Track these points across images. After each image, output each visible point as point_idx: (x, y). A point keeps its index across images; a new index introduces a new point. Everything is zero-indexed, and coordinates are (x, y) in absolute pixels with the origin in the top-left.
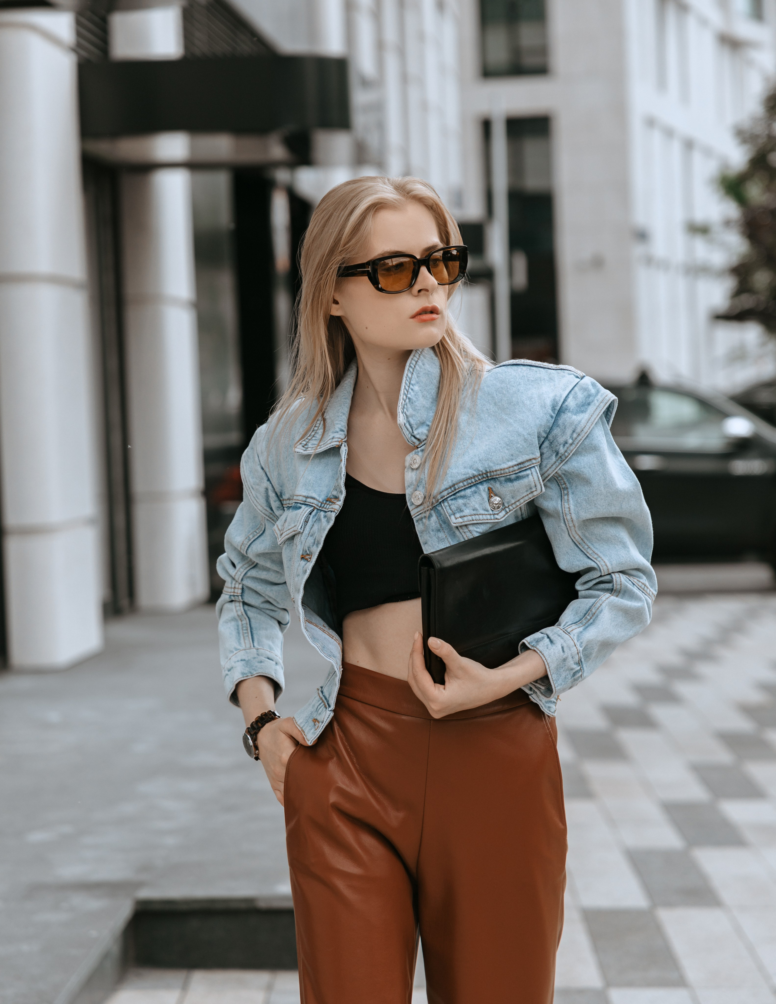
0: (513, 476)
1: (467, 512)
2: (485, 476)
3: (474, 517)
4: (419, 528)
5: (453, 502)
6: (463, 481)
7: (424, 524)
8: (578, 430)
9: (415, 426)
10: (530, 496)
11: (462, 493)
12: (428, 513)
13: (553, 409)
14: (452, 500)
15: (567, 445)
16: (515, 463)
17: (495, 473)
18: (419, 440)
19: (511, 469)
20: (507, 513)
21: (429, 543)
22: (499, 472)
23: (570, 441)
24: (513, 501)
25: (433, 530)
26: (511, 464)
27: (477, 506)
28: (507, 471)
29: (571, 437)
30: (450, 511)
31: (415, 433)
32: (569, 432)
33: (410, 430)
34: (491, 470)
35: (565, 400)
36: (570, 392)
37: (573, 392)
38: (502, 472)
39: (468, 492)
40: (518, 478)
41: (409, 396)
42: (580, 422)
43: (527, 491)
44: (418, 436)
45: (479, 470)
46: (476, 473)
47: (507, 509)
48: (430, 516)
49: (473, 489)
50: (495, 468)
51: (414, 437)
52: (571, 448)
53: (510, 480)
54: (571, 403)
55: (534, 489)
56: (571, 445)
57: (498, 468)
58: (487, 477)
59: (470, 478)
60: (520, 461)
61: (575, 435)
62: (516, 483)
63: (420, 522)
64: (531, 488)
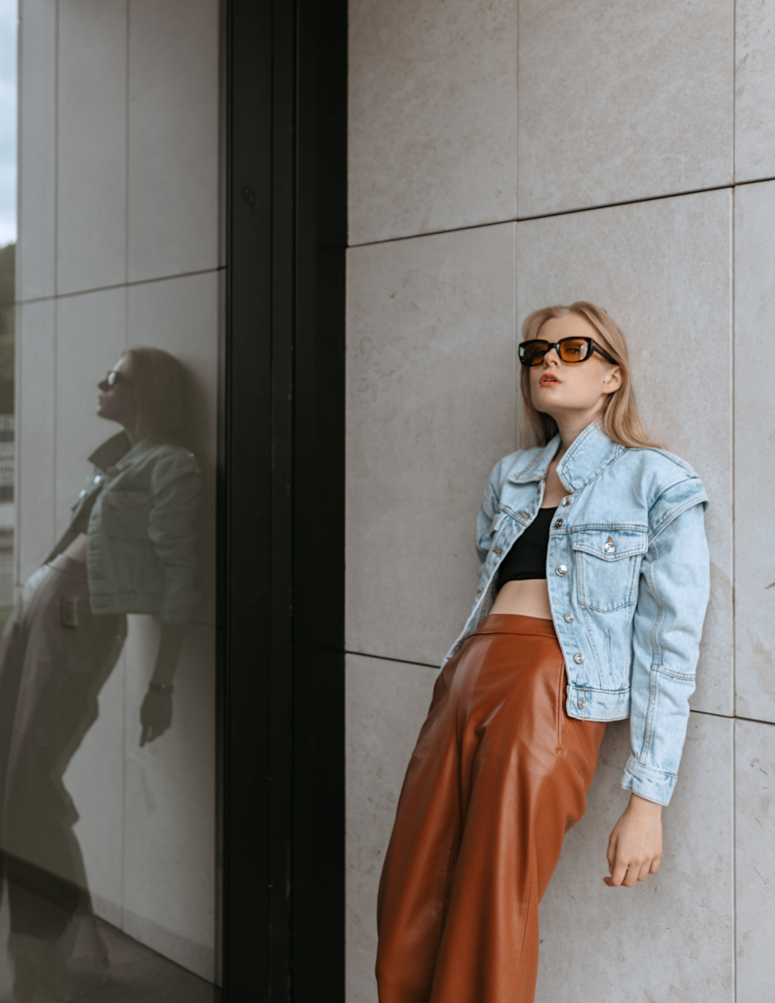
0: (630, 532)
1: (586, 543)
2: (610, 527)
3: (589, 549)
4: (551, 543)
5: (581, 535)
6: (594, 524)
7: (556, 542)
8: (668, 514)
9: (573, 478)
10: (637, 551)
11: (590, 532)
12: (561, 536)
13: (656, 494)
14: (581, 533)
15: (659, 523)
16: (634, 523)
17: (618, 526)
18: (574, 488)
19: (630, 526)
20: (616, 558)
21: (554, 555)
22: (621, 526)
23: (661, 521)
24: (624, 550)
25: (560, 548)
26: (631, 522)
27: (595, 543)
28: (627, 526)
29: (663, 518)
30: (575, 539)
31: (573, 483)
32: (661, 514)
33: (569, 479)
34: (617, 523)
35: (666, 490)
36: (675, 485)
37: (677, 486)
38: (623, 526)
39: (594, 532)
40: (633, 535)
41: (573, 456)
42: (670, 509)
43: (636, 546)
44: (574, 486)
45: (607, 521)
46: (605, 523)
47: (617, 556)
48: (561, 539)
49: (598, 532)
50: (618, 523)
51: (572, 485)
52: (662, 526)
53: (627, 534)
54: (670, 494)
55: (641, 547)
56: (662, 523)
57: (621, 523)
58: (612, 528)
59: (600, 525)
60: (638, 523)
61: (665, 517)
62: (630, 538)
63: (554, 540)
64: (639, 545)
